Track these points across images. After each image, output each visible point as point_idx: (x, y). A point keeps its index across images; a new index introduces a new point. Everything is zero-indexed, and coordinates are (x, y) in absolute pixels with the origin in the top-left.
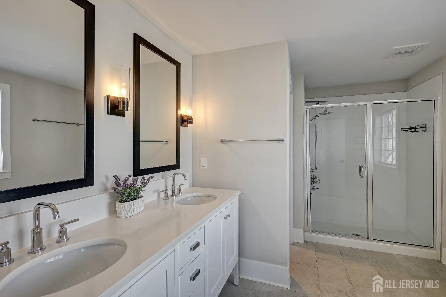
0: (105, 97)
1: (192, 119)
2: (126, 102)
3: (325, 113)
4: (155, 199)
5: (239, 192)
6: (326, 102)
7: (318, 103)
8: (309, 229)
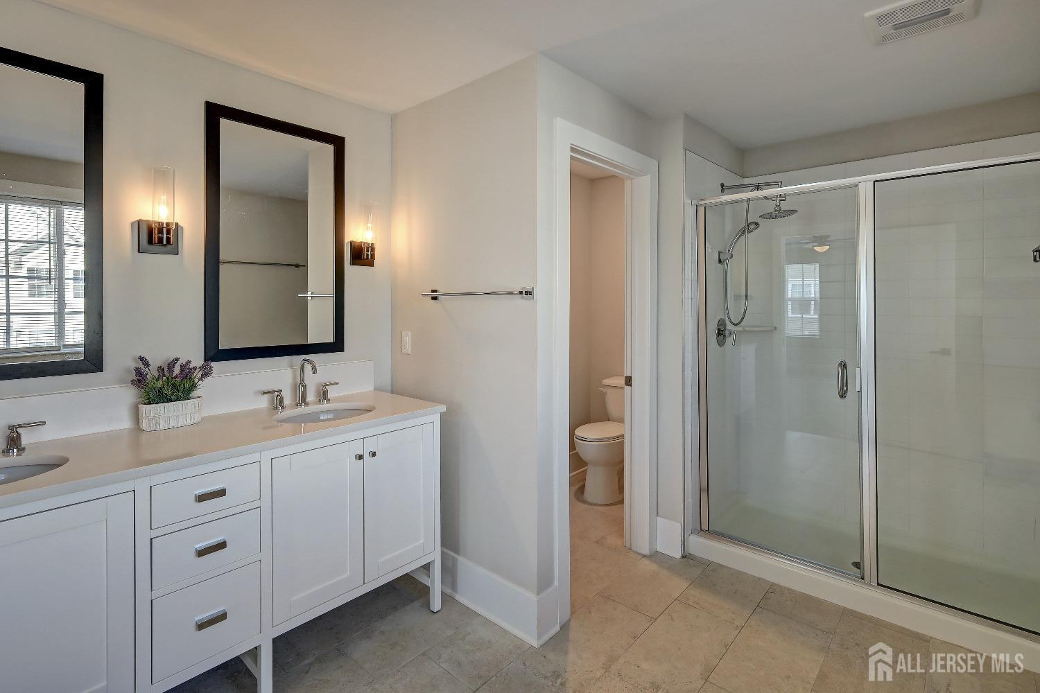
0: (132, 224)
1: (373, 250)
2: (165, 230)
3: (779, 214)
4: (264, 406)
5: (443, 408)
6: (778, 184)
7: (758, 187)
8: (705, 527)
